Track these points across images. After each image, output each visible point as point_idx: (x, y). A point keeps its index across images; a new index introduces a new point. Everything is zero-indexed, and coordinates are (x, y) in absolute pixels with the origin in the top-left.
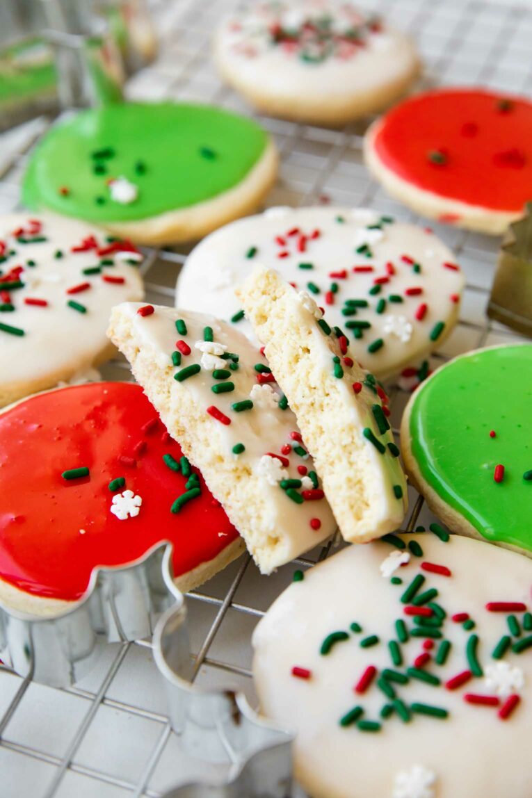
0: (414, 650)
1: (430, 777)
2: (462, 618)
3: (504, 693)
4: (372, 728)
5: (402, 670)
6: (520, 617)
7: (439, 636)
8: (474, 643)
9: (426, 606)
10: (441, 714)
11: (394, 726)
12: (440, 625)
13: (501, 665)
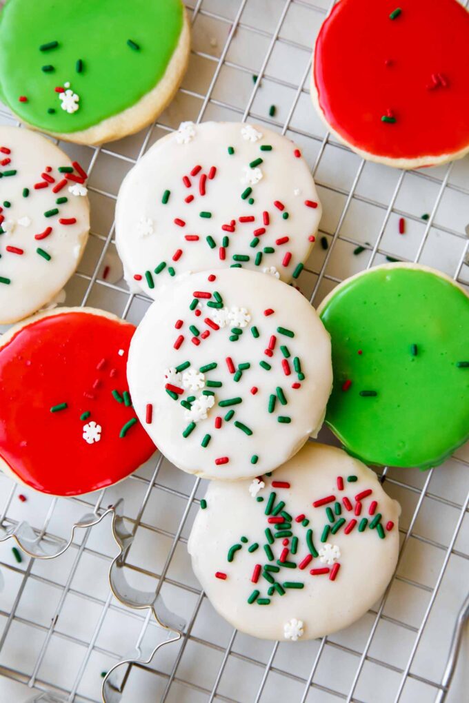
0: (278, 548)
1: (300, 624)
2: (302, 519)
3: (330, 564)
4: (266, 602)
5: (274, 563)
6: (332, 505)
7: (291, 534)
8: (310, 535)
9: (279, 516)
10: (300, 586)
11: (277, 597)
12: (290, 527)
13: (327, 546)
